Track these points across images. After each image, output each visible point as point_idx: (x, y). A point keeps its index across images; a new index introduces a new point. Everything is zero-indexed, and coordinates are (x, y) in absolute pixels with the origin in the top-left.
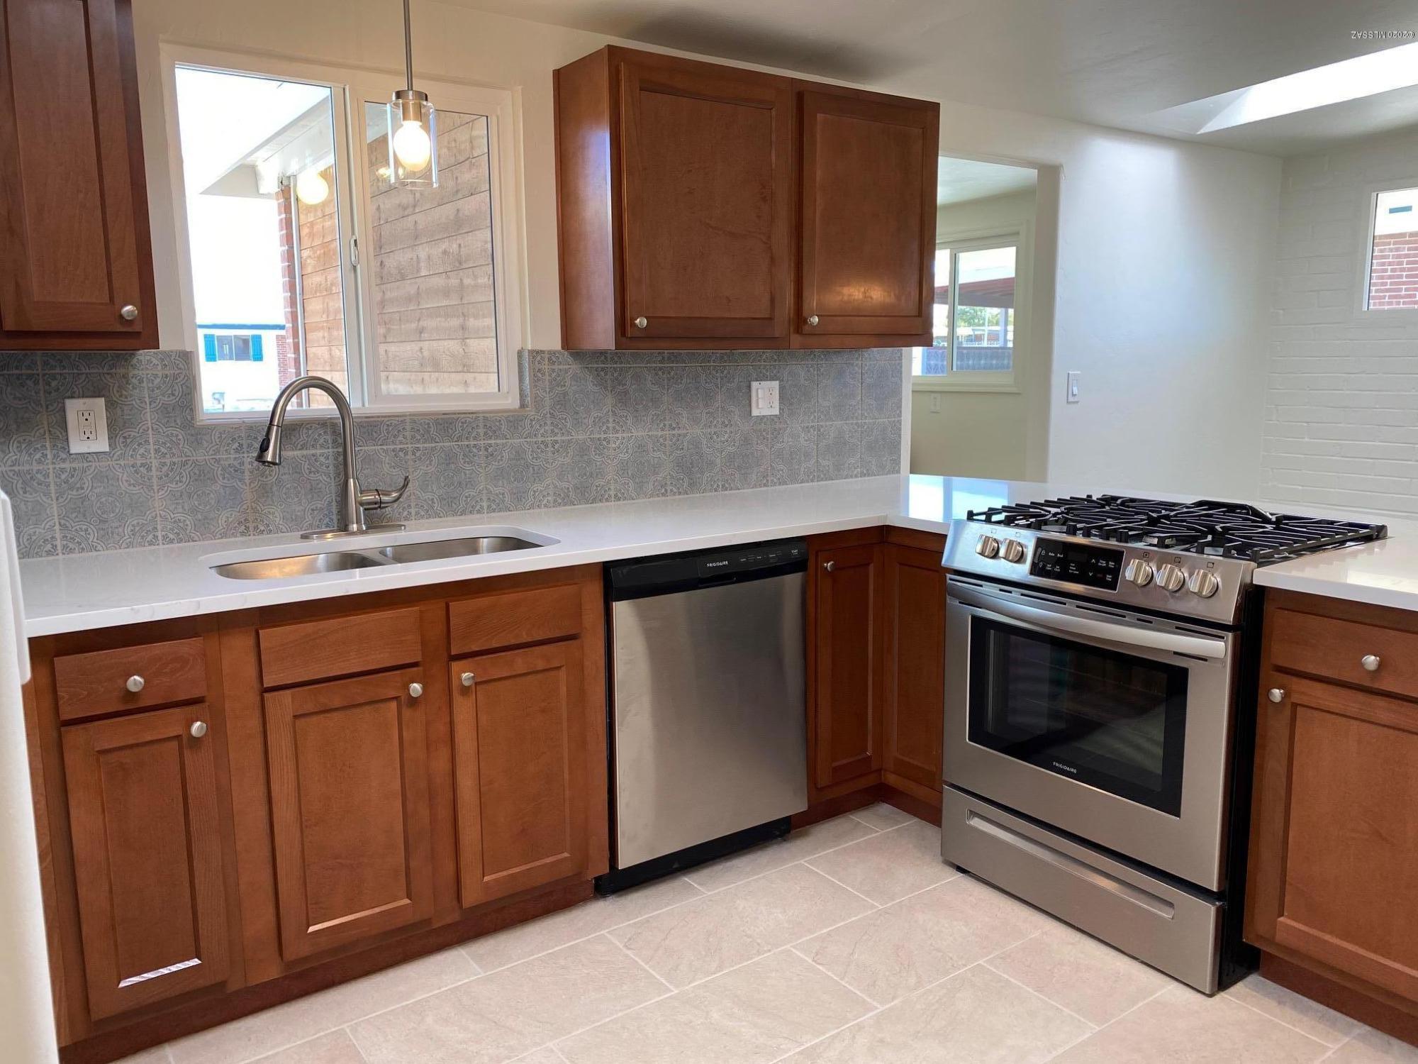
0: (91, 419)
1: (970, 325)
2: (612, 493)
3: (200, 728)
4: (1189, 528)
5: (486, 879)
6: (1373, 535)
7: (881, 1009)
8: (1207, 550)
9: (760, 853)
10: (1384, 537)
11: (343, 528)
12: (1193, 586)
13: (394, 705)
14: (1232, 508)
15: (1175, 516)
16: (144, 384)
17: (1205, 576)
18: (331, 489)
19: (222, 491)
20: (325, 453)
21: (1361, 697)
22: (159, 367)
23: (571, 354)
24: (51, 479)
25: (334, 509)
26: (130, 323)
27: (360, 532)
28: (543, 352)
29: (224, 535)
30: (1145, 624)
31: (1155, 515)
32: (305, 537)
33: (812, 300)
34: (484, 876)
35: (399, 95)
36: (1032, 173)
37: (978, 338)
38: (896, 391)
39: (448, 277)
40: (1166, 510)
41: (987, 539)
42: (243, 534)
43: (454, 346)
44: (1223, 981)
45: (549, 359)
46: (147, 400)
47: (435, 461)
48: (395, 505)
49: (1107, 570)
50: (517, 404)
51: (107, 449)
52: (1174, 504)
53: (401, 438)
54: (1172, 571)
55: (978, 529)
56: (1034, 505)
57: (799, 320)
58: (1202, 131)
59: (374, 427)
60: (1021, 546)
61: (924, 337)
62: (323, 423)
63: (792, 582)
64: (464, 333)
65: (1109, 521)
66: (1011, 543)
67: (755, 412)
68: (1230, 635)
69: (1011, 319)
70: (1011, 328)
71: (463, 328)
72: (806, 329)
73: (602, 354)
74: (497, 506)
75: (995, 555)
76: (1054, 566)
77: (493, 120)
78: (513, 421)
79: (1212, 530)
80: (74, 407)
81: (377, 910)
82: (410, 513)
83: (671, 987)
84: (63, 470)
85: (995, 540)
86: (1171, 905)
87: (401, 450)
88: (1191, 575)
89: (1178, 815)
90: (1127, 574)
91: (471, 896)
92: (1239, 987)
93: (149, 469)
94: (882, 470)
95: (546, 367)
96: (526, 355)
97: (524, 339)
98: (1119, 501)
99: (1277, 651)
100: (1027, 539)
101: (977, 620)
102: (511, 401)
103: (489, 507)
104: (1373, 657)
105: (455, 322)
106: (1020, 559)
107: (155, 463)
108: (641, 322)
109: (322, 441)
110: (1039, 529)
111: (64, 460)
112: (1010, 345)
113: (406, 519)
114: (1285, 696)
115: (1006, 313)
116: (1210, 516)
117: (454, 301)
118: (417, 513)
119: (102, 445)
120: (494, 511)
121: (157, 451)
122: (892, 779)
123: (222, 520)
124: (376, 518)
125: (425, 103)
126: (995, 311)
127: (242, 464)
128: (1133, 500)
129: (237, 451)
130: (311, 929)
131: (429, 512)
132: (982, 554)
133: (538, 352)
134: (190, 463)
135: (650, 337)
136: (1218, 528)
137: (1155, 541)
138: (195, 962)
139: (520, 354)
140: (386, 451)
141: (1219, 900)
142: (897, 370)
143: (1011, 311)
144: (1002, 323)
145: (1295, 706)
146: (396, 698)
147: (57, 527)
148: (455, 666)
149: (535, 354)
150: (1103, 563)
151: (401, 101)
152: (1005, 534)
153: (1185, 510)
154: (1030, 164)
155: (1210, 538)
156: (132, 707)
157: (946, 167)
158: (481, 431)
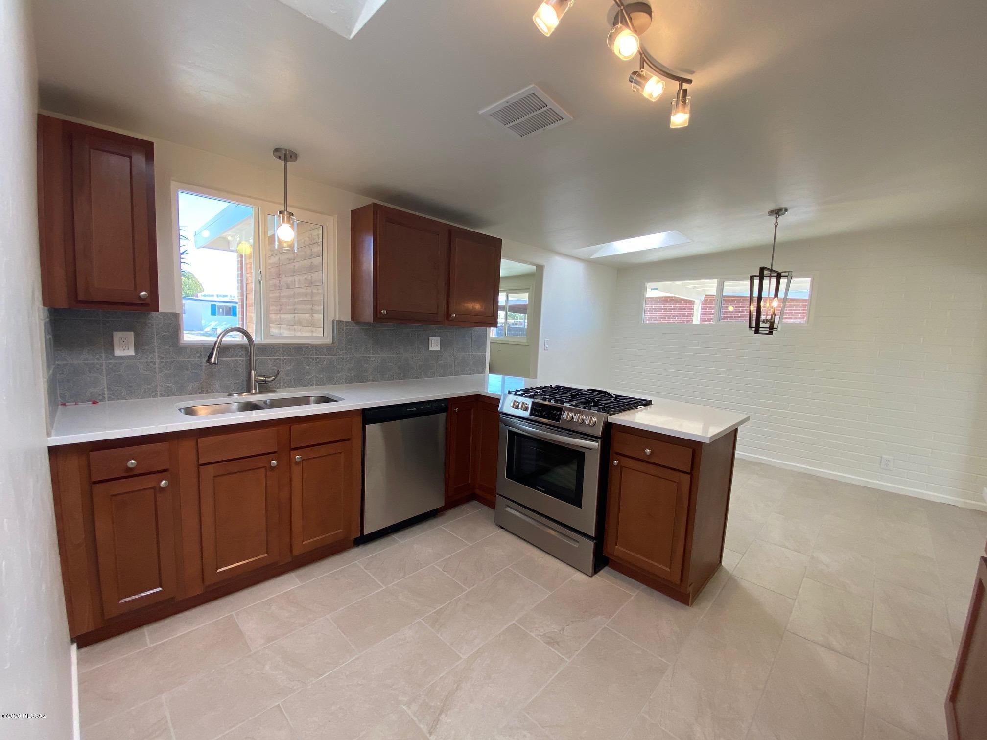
0: (126, 341)
1: (513, 319)
2: (371, 378)
3: (165, 483)
4: (586, 400)
5: (304, 543)
6: (647, 403)
7: (468, 590)
8: (592, 408)
9: (425, 523)
10: (651, 404)
11: (248, 391)
12: (587, 422)
13: (263, 470)
14: (600, 392)
15: (581, 394)
16: (154, 327)
17: (591, 418)
18: (245, 374)
19: (191, 374)
20: (241, 359)
21: (645, 464)
22: (162, 320)
23: (355, 323)
24: (104, 367)
25: (245, 384)
26: (144, 300)
27: (256, 393)
28: (343, 321)
29: (191, 394)
30: (570, 436)
31: (573, 394)
32: (230, 395)
33: (453, 307)
34: (303, 542)
35: (280, 212)
36: (535, 267)
37: (516, 324)
38: (485, 343)
39: (307, 289)
40: (578, 392)
41: (515, 402)
42: (200, 393)
43: (307, 316)
44: (596, 569)
45: (346, 324)
46: (155, 334)
47: (293, 364)
48: (274, 382)
49: (557, 415)
50: (331, 342)
51: (134, 355)
52: (580, 390)
53: (277, 354)
54: (580, 416)
55: (512, 398)
56: (532, 388)
57: (448, 316)
58: (592, 257)
59: (265, 349)
60: (527, 404)
61: (494, 324)
62: (241, 347)
63: (442, 416)
64: (312, 312)
65: (558, 396)
66: (523, 403)
67: (431, 349)
68: (600, 440)
69: (526, 318)
70: (526, 321)
71: (312, 309)
72: (451, 319)
73: (368, 323)
74: (320, 383)
75: (517, 407)
76: (538, 413)
77: (325, 228)
78: (328, 349)
79: (593, 401)
80: (117, 336)
81: (252, 560)
82: (280, 386)
83: (383, 586)
84: (110, 363)
85: (518, 402)
86: (578, 542)
87: (277, 359)
88: (586, 418)
89: (581, 507)
90: (564, 416)
91: (297, 551)
92: (601, 572)
93: (155, 364)
94: (479, 372)
95: (344, 327)
96: (335, 322)
97: (335, 315)
98: (561, 388)
99: (617, 447)
100: (529, 402)
101: (510, 432)
102: (328, 341)
103: (316, 383)
104: (649, 450)
105: (309, 307)
106: (526, 409)
107: (157, 361)
108: (384, 312)
109: (240, 354)
110: (533, 398)
111: (111, 359)
112: (526, 327)
113: (278, 388)
114: (619, 463)
115: (525, 316)
116: (593, 395)
117: (308, 298)
118: (283, 385)
119: (131, 352)
120: (318, 385)
121: (159, 356)
122: (478, 492)
123: (190, 387)
124: (264, 387)
125: (292, 217)
126: (522, 315)
127: (201, 363)
128: (566, 388)
129: (199, 357)
130: (219, 570)
131: (289, 385)
132: (513, 407)
133: (341, 321)
134: (175, 362)
135: (388, 318)
136: (596, 400)
137: (574, 404)
138: (159, 589)
139: (333, 321)
140: (270, 359)
141: (594, 540)
142: (485, 335)
143: (527, 315)
144: (524, 319)
145: (622, 467)
146: (263, 467)
147: (106, 389)
148: (293, 453)
149: (339, 322)
150: (555, 412)
151: (281, 215)
152: (521, 400)
153: (584, 392)
154: (533, 264)
155: (593, 404)
156: (130, 474)
157: (504, 263)
158: (314, 352)
